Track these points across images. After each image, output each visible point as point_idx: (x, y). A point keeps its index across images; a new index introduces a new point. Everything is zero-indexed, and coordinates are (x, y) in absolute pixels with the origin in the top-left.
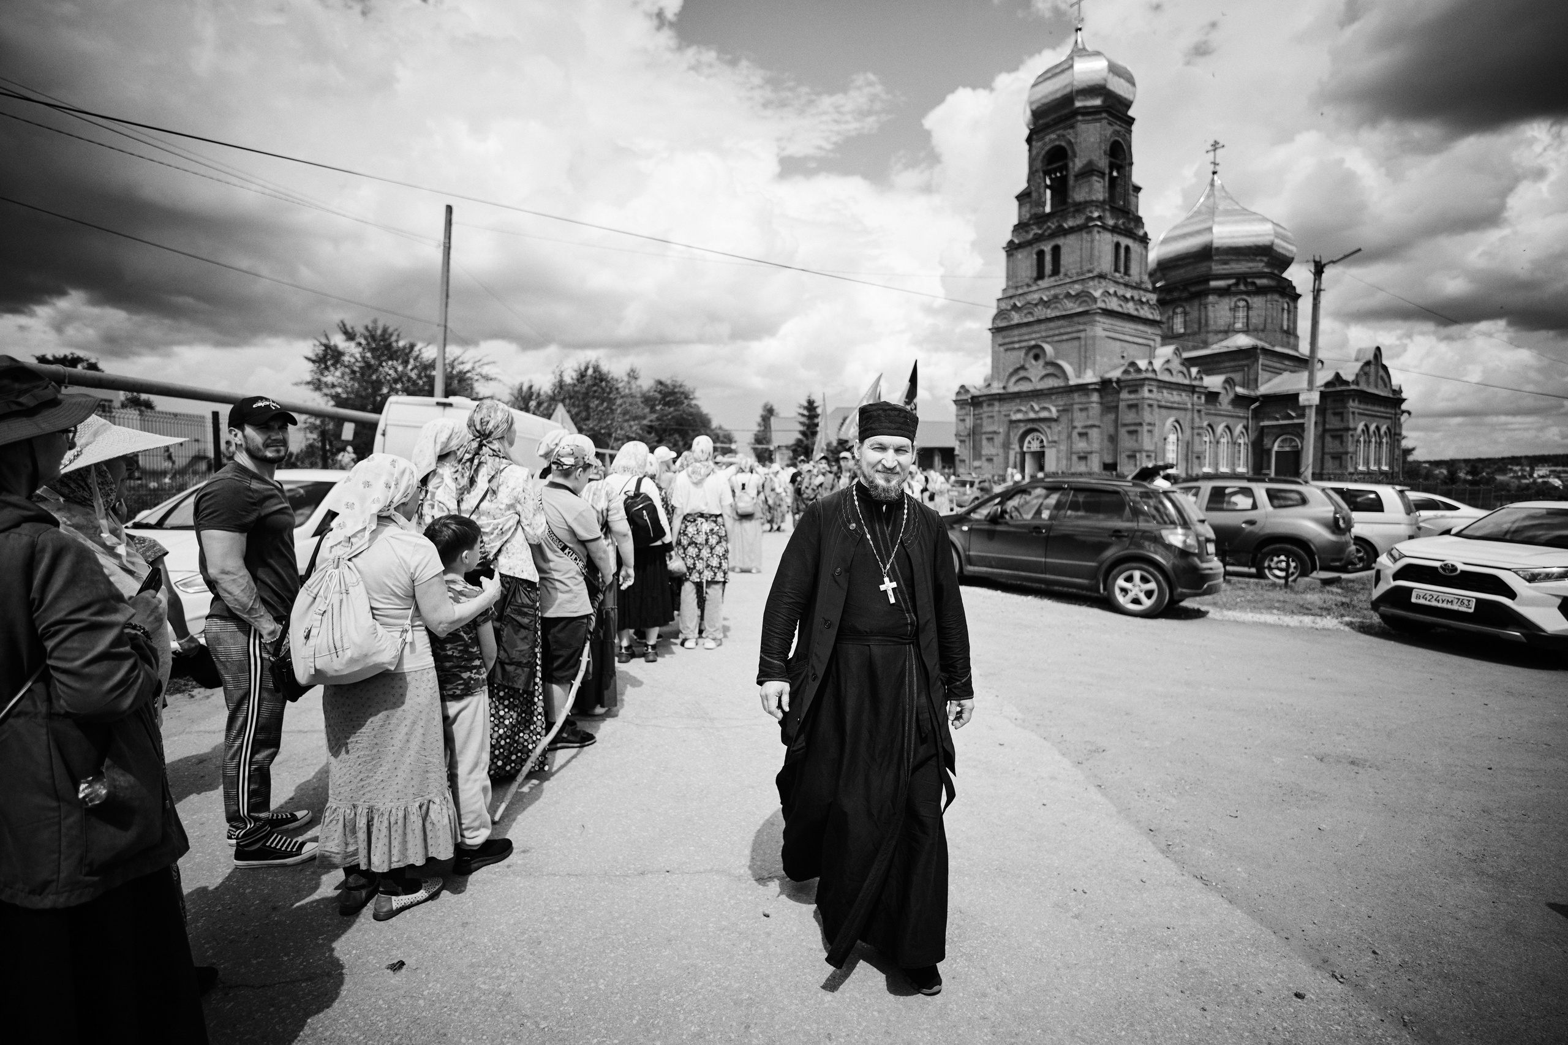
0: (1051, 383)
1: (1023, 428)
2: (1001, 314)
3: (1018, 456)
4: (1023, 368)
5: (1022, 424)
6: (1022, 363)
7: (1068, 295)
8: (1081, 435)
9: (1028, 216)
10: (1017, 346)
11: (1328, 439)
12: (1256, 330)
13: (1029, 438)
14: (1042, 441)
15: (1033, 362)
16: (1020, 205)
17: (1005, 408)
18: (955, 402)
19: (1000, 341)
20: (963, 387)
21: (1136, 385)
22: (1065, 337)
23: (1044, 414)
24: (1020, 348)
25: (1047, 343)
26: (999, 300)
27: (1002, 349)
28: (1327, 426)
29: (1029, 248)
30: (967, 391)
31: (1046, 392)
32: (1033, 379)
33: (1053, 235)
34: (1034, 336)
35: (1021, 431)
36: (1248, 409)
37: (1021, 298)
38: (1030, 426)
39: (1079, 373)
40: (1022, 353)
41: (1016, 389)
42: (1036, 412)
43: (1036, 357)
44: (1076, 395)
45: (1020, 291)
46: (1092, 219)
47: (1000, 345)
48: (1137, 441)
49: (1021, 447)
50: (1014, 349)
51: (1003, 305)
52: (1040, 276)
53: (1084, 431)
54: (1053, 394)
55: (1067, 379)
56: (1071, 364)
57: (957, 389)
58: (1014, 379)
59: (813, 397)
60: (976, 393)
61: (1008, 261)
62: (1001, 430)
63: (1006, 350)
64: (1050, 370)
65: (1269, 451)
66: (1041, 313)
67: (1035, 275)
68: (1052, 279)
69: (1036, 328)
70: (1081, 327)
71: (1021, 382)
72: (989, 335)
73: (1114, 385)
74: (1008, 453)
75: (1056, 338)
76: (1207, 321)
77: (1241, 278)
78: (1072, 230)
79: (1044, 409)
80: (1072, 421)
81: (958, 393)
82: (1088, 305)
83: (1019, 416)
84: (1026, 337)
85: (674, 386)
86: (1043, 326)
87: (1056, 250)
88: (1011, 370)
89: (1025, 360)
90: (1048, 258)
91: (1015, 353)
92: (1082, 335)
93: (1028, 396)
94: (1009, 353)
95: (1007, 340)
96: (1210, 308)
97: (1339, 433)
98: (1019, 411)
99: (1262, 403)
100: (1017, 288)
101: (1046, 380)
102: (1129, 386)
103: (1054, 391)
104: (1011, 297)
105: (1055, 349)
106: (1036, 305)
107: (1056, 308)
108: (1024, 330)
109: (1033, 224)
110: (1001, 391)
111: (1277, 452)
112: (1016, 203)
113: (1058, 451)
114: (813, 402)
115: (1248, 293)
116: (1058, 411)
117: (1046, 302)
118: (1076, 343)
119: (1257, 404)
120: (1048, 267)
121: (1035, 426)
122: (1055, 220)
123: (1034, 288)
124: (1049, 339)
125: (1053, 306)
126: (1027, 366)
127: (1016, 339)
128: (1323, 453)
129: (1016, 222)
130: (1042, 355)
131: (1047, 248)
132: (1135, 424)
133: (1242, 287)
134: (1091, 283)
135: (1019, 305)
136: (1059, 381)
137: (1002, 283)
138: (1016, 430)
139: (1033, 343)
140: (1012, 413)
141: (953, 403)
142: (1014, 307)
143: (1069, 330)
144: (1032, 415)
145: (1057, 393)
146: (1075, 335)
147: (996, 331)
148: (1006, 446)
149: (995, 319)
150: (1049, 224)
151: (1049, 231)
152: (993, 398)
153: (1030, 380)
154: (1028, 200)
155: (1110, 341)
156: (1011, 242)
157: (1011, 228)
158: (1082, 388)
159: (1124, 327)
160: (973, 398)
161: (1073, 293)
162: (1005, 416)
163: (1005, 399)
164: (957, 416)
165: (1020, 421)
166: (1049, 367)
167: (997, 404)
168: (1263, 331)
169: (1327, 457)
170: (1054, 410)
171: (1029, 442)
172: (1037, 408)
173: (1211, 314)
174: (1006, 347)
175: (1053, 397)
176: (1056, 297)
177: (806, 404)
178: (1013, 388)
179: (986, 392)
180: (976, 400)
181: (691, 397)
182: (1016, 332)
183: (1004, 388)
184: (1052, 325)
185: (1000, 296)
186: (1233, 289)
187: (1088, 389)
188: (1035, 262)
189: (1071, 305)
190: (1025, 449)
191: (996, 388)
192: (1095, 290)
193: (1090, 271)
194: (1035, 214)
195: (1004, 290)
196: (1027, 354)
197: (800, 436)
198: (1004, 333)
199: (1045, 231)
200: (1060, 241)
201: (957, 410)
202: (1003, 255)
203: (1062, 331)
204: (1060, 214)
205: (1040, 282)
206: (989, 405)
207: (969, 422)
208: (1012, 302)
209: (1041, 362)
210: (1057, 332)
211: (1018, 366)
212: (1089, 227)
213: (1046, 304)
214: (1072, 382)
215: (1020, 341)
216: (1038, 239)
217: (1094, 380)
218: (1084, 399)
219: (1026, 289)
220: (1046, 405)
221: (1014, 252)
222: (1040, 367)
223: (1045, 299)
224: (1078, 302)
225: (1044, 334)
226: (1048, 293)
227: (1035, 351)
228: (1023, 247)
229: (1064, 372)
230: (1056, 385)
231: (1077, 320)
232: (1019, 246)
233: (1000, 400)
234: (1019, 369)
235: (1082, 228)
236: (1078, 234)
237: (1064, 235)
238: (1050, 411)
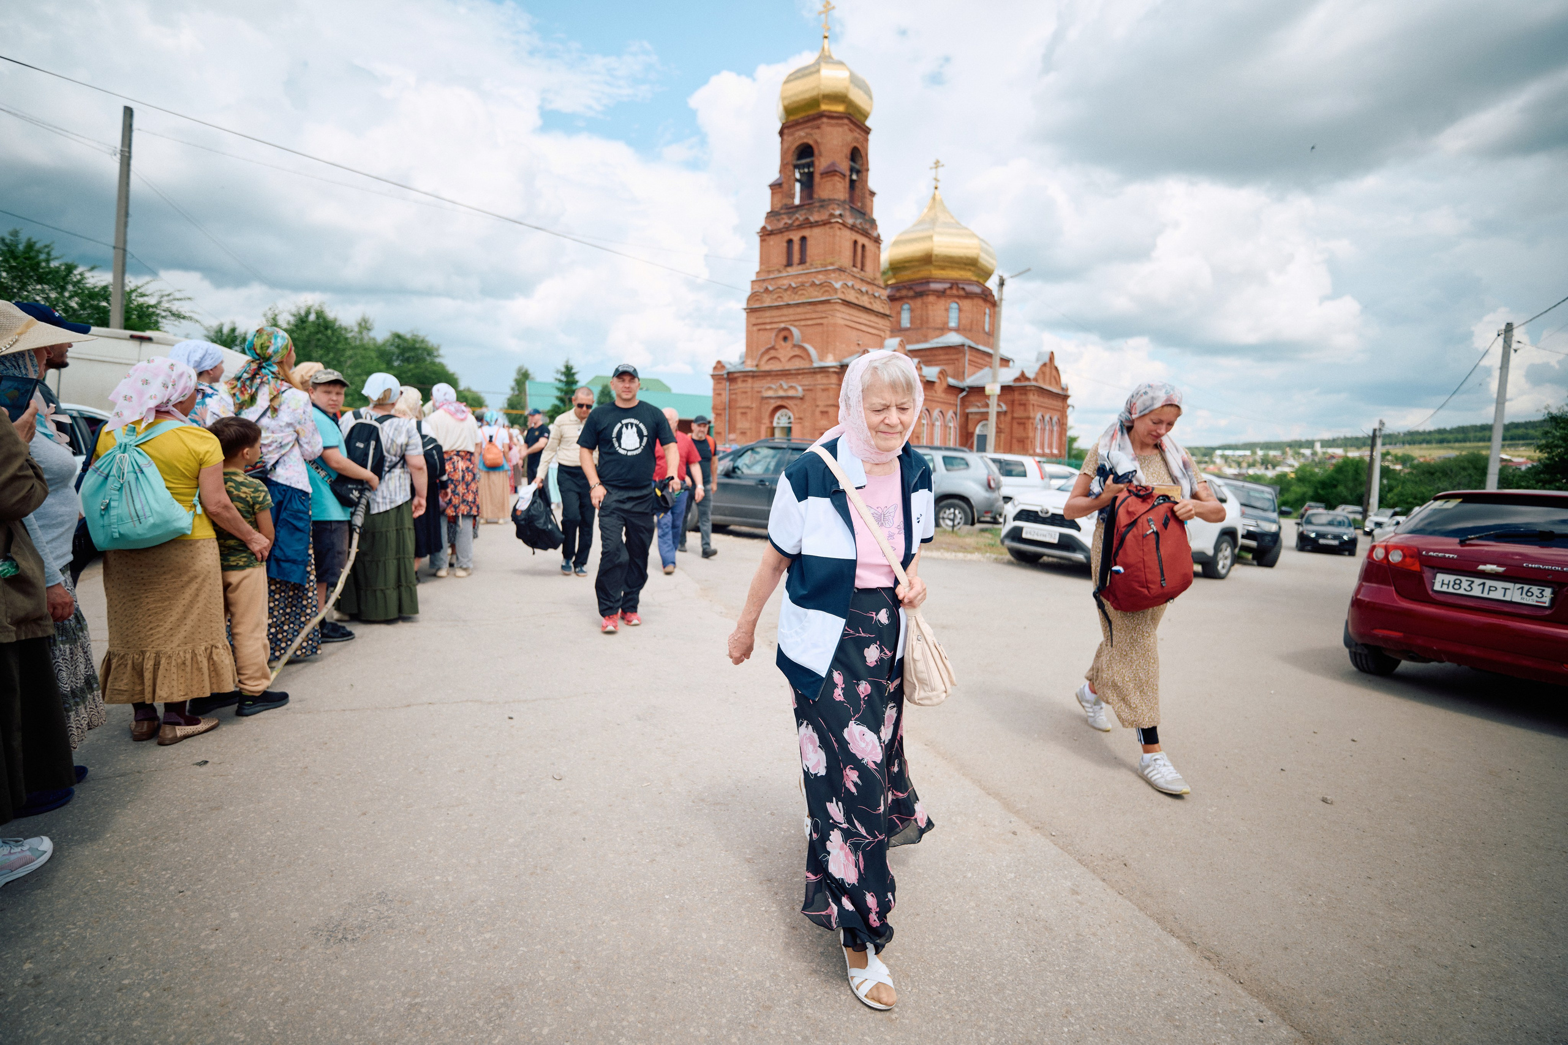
0: (797, 364)
1: (774, 404)
2: (753, 297)
3: (769, 430)
4: (773, 348)
5: (772, 401)
6: (773, 343)
7: (813, 284)
8: (822, 413)
9: (779, 206)
10: (768, 327)
11: (1015, 426)
12: (965, 330)
13: (778, 414)
14: (789, 418)
15: (783, 343)
16: (773, 194)
17: (758, 384)
18: (713, 376)
19: (754, 321)
20: (719, 362)
22: (810, 322)
23: (791, 393)
24: (771, 329)
25: (795, 326)
26: (753, 282)
27: (755, 328)
28: (1015, 415)
29: (780, 236)
30: (723, 367)
31: (793, 372)
32: (782, 360)
33: (800, 227)
34: (784, 319)
35: (771, 407)
36: (957, 396)
37: (773, 282)
38: (779, 403)
39: (822, 358)
40: (773, 334)
42: (785, 390)
43: (785, 339)
44: (819, 376)
45: (772, 276)
46: (832, 215)
47: (754, 325)
49: (772, 422)
50: (766, 329)
51: (757, 288)
52: (789, 264)
53: (825, 409)
54: (799, 374)
55: (811, 361)
56: (815, 348)
57: (714, 364)
58: (766, 357)
59: (571, 363)
60: (732, 370)
61: (762, 247)
62: (754, 405)
63: (759, 330)
64: (797, 352)
65: (972, 434)
66: (788, 299)
67: (784, 262)
68: (800, 267)
69: (785, 311)
70: (824, 315)
71: (771, 361)
72: (744, 315)
74: (759, 427)
75: (803, 323)
76: (927, 318)
77: (954, 284)
78: (816, 224)
79: (792, 387)
80: (815, 400)
81: (715, 368)
82: (830, 295)
83: (770, 393)
84: (776, 320)
85: (415, 341)
86: (791, 311)
87: (803, 239)
88: (763, 350)
89: (775, 341)
90: (796, 247)
91: (766, 333)
92: (824, 321)
93: (777, 375)
94: (761, 332)
95: (760, 321)
96: (930, 307)
97: (1023, 421)
98: (770, 388)
99: (968, 392)
100: (769, 272)
101: (793, 360)
103: (801, 372)
104: (764, 280)
105: (802, 333)
106: (786, 290)
107: (803, 294)
108: (775, 313)
109: (784, 214)
110: (754, 369)
111: (978, 436)
112: (769, 192)
113: (803, 427)
115: (959, 297)
116: (804, 390)
117: (794, 288)
118: (819, 329)
119: (964, 393)
120: (796, 257)
121: (783, 403)
122: (803, 213)
123: (784, 274)
124: (797, 323)
125: (800, 292)
126: (777, 347)
127: (768, 320)
128: (1012, 437)
129: (769, 210)
130: (790, 338)
131: (796, 237)
133: (954, 292)
134: (833, 275)
135: (770, 288)
136: (802, 362)
137: (756, 267)
138: (766, 406)
139: (782, 325)
140: (763, 390)
141: (710, 378)
142: (767, 291)
143: (814, 316)
144: (781, 393)
145: (803, 374)
146: (819, 321)
147: (751, 311)
148: (758, 420)
149: (749, 300)
150: (797, 215)
151: (797, 222)
152: (747, 375)
153: (780, 361)
154: (780, 190)
155: (848, 329)
156: (764, 228)
157: (765, 215)
158: (823, 370)
159: (860, 318)
160: (729, 373)
161: (817, 282)
162: (758, 392)
163: (757, 376)
164: (714, 390)
165: (770, 398)
166: (796, 349)
167: (750, 380)
168: (970, 330)
169: (1014, 441)
170: (800, 389)
171: (779, 418)
172: (785, 386)
173: (931, 313)
174: (758, 327)
175: (800, 377)
176: (803, 284)
177: (563, 369)
178: (766, 367)
179: (741, 368)
180: (731, 376)
181: (435, 354)
182: (768, 314)
183: (757, 366)
184: (799, 310)
185: (754, 278)
186: (948, 292)
187: (828, 372)
188: (784, 250)
189: (816, 293)
190: (775, 424)
191: (750, 367)
192: (836, 282)
193: (832, 264)
194: (786, 205)
195: (758, 273)
196: (777, 336)
197: (557, 402)
198: (757, 314)
199: (794, 222)
200: (806, 233)
201: (715, 385)
202: (757, 239)
203: (808, 316)
204: (806, 207)
205: (789, 269)
206: (744, 381)
207: (725, 397)
208: (765, 285)
209: (789, 344)
210: (803, 317)
211: (769, 346)
212: (831, 223)
213: (794, 290)
214: (816, 365)
215: (771, 323)
216: (788, 228)
217: (834, 364)
218: (825, 381)
219: (776, 275)
220: (793, 384)
221: (767, 238)
222: (789, 349)
223: (794, 285)
224: (822, 291)
225: (792, 318)
226: (796, 280)
227: (784, 333)
228: (774, 234)
229: (809, 355)
230: (802, 367)
231: (820, 308)
232: (771, 233)
233: (753, 377)
234: (770, 349)
235: (825, 223)
236: (822, 228)
237: (811, 227)
238: (796, 390)
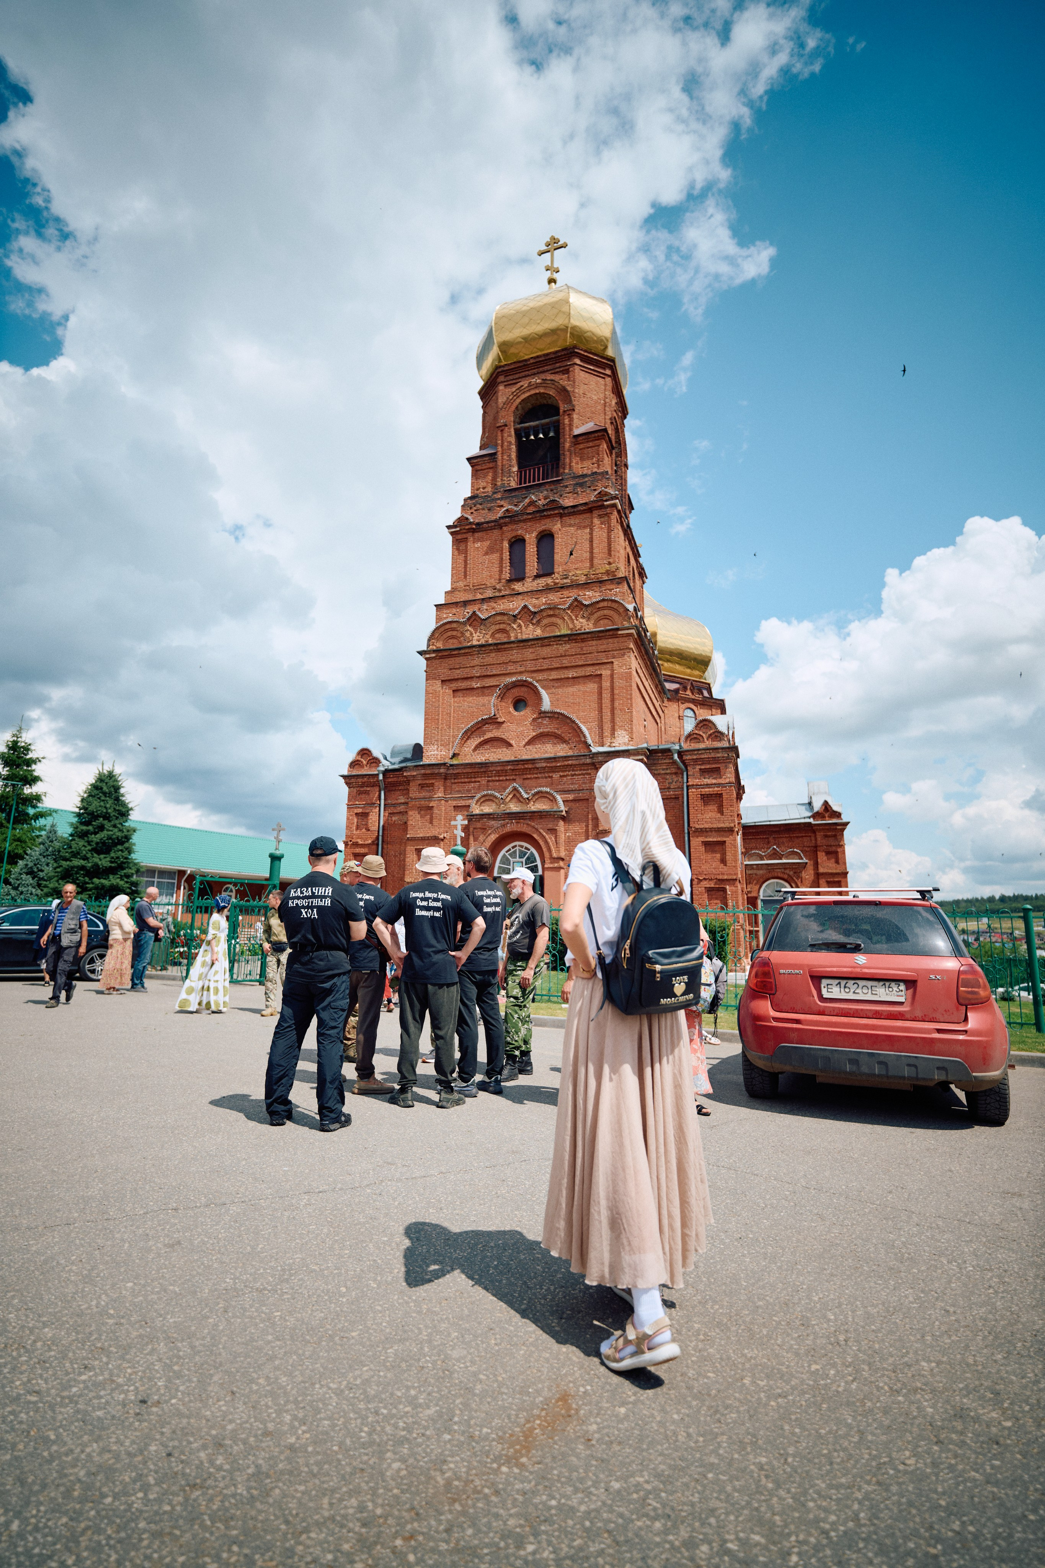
0: (549, 750)
2: (445, 630)
4: (492, 722)
5: (495, 824)
6: (491, 713)
7: (578, 605)
9: (490, 487)
10: (476, 684)
13: (504, 852)
14: (531, 859)
15: (515, 712)
16: (475, 473)
17: (459, 792)
18: (347, 780)
19: (445, 673)
21: (716, 760)
22: (571, 674)
23: (540, 806)
24: (483, 689)
25: (540, 680)
26: (439, 607)
27: (445, 689)
29: (496, 532)
30: (376, 761)
31: (540, 766)
32: (513, 742)
33: (541, 514)
34: (511, 668)
35: (493, 837)
37: (483, 606)
38: (511, 826)
39: (605, 736)
40: (489, 697)
41: (480, 757)
42: (524, 802)
43: (518, 704)
45: (480, 597)
47: (442, 682)
48: (723, 861)
50: (475, 689)
51: (449, 616)
52: (519, 576)
54: (554, 770)
55: (588, 746)
56: (588, 718)
57: (352, 756)
58: (474, 742)
60: (394, 764)
61: (455, 549)
62: (447, 835)
63: (453, 692)
64: (548, 726)
67: (506, 574)
68: (541, 581)
69: (515, 654)
70: (603, 658)
71: (489, 747)
72: (421, 662)
73: (676, 756)
75: (554, 675)
78: (574, 511)
79: (541, 795)
81: (354, 764)
82: (613, 624)
83: (487, 809)
84: (500, 669)
86: (529, 653)
87: (546, 538)
88: (466, 727)
89: (497, 708)
90: (531, 549)
91: (474, 697)
92: (605, 670)
93: (505, 772)
94: (458, 695)
95: (457, 673)
98: (488, 799)
100: (473, 591)
101: (539, 744)
102: (703, 761)
103: (559, 764)
104: (463, 604)
105: (555, 692)
106: (514, 618)
107: (554, 623)
108: (491, 657)
109: (501, 499)
110: (449, 761)
112: (468, 469)
114: (27, 749)
116: (566, 801)
117: (532, 614)
118: (592, 686)
120: (532, 565)
121: (523, 827)
122: (541, 496)
123: (508, 592)
124: (540, 676)
125: (548, 620)
126: (501, 720)
127: (476, 672)
129: (469, 494)
130: (530, 699)
131: (529, 534)
132: (719, 830)
135: (480, 615)
139: (512, 680)
140: (474, 803)
141: (342, 780)
142: (474, 619)
144: (514, 807)
145: (565, 768)
146: (589, 671)
147: (436, 656)
149: (432, 637)
151: (531, 509)
152: (428, 774)
153: (509, 745)
154: (491, 465)
156: (460, 522)
157: (459, 503)
160: (386, 772)
161: (583, 602)
162: (460, 807)
163: (456, 776)
164: (351, 805)
165: (489, 817)
166: (543, 722)
167: (438, 783)
171: (505, 861)
172: (523, 794)
174: (454, 685)
175: (556, 776)
176: (552, 607)
178: (473, 757)
179: (414, 762)
180: (390, 778)
182: (476, 660)
183: (455, 755)
184: (546, 651)
185: (441, 601)
188: (506, 555)
189: (581, 620)
191: (437, 756)
195: (449, 592)
196: (500, 698)
198: (451, 661)
199: (525, 508)
200: (556, 526)
201: (351, 796)
203: (566, 662)
205: (517, 586)
206: (422, 786)
207: (378, 818)
208: (465, 611)
209: (529, 713)
210: (561, 663)
211: (482, 719)
212: (602, 507)
213: (532, 617)
214: (595, 749)
215: (485, 676)
216: (511, 518)
217: (633, 746)
219: (491, 594)
220: (546, 788)
221: (468, 535)
222: (528, 722)
223: (531, 609)
224: (592, 619)
225: (530, 666)
226: (534, 601)
227: (516, 692)
228: (486, 530)
229: (578, 732)
230: (561, 754)
231: (593, 645)
232: (478, 528)
233: (446, 777)
234: (484, 722)
235: (589, 509)
236: (588, 515)
237: (561, 516)
238: (554, 800)
